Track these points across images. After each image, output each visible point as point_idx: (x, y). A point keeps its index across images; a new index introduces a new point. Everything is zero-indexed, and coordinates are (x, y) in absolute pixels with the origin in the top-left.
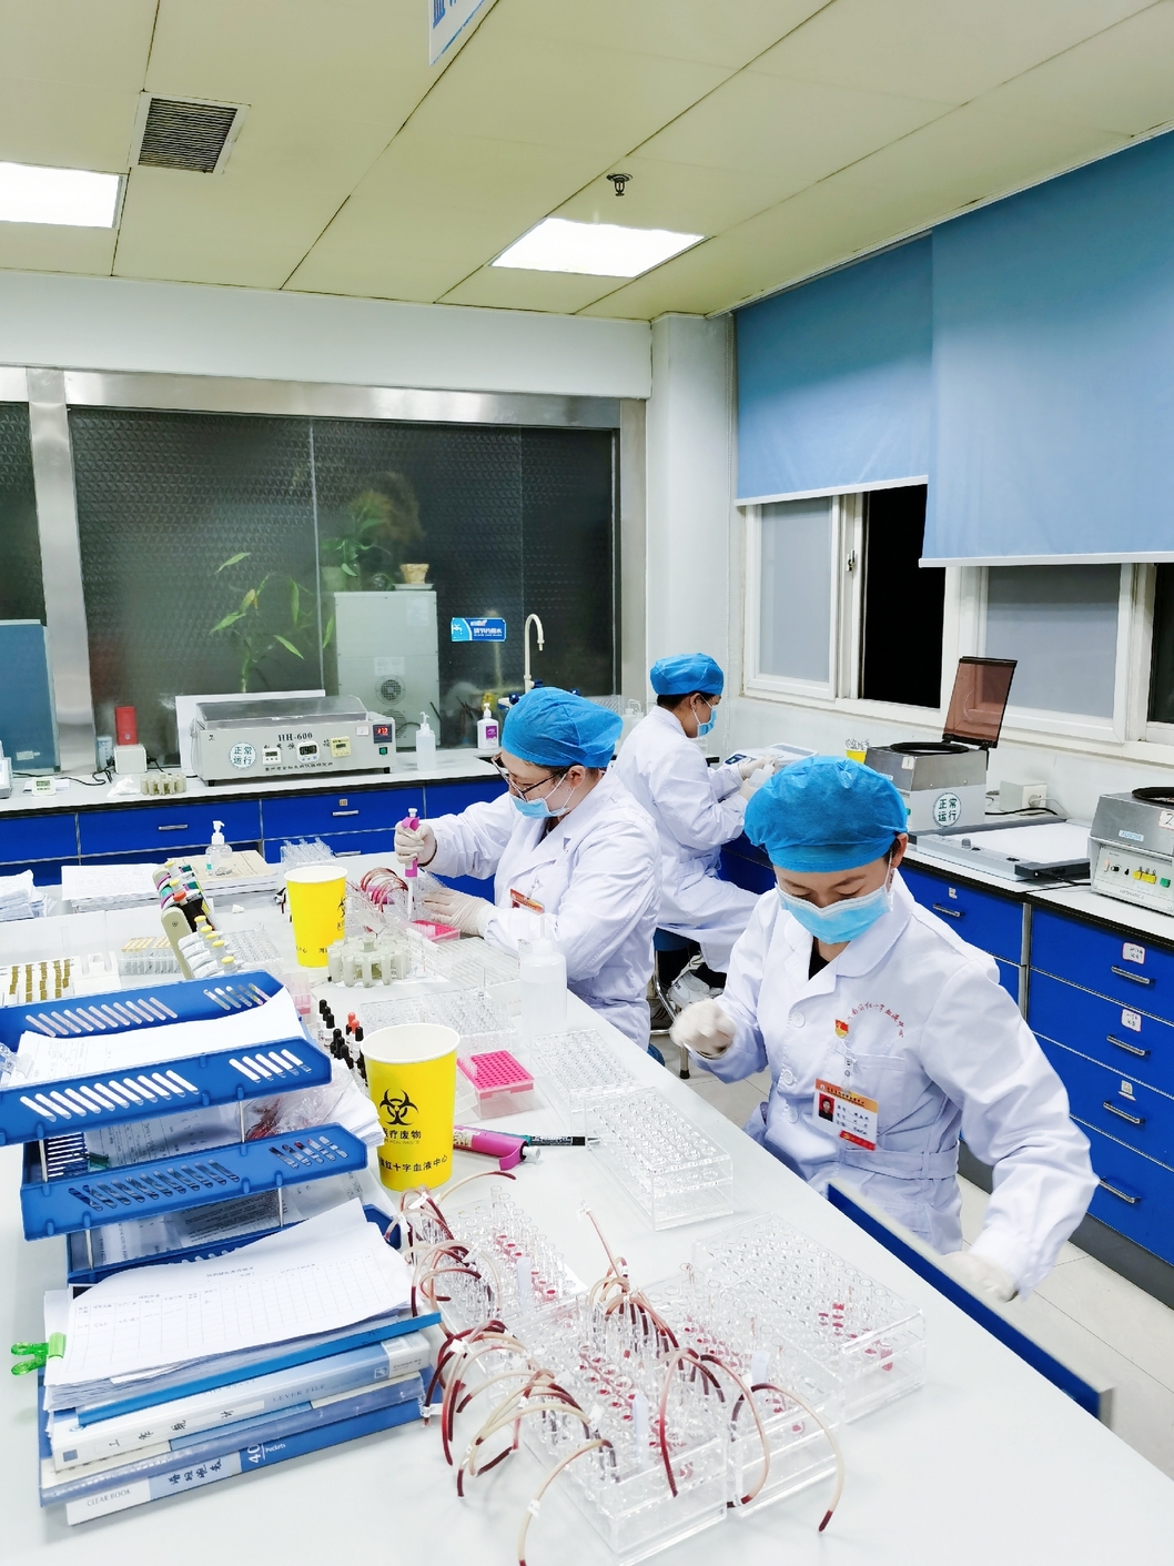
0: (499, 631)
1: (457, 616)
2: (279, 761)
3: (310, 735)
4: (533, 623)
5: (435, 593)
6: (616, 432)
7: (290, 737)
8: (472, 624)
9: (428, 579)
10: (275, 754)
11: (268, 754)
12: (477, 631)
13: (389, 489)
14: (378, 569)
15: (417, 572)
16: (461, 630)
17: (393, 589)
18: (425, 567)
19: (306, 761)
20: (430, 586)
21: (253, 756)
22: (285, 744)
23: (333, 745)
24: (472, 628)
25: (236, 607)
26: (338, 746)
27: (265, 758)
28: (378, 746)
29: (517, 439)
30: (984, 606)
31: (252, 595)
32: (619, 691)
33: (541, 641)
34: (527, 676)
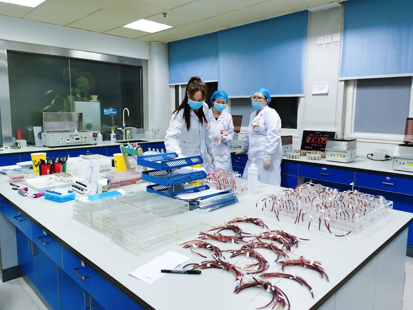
0: (115, 112)
1: (106, 108)
2: (70, 142)
3: (78, 135)
4: (126, 111)
5: (99, 103)
6: (142, 67)
7: (72, 136)
8: (109, 110)
9: (98, 99)
10: (69, 140)
11: (67, 140)
12: (110, 112)
13: (86, 76)
14: (86, 96)
15: (95, 97)
16: (106, 111)
17: (88, 101)
18: (97, 96)
19: (77, 142)
20: (98, 101)
21: (63, 140)
22: (71, 137)
23: (83, 138)
24: (109, 111)
25: (49, 104)
26: (85, 138)
27: (66, 141)
28: (94, 138)
29: (119, 67)
30: (230, 107)
31: (53, 101)
32: (143, 127)
33: (129, 114)
34: (124, 123)
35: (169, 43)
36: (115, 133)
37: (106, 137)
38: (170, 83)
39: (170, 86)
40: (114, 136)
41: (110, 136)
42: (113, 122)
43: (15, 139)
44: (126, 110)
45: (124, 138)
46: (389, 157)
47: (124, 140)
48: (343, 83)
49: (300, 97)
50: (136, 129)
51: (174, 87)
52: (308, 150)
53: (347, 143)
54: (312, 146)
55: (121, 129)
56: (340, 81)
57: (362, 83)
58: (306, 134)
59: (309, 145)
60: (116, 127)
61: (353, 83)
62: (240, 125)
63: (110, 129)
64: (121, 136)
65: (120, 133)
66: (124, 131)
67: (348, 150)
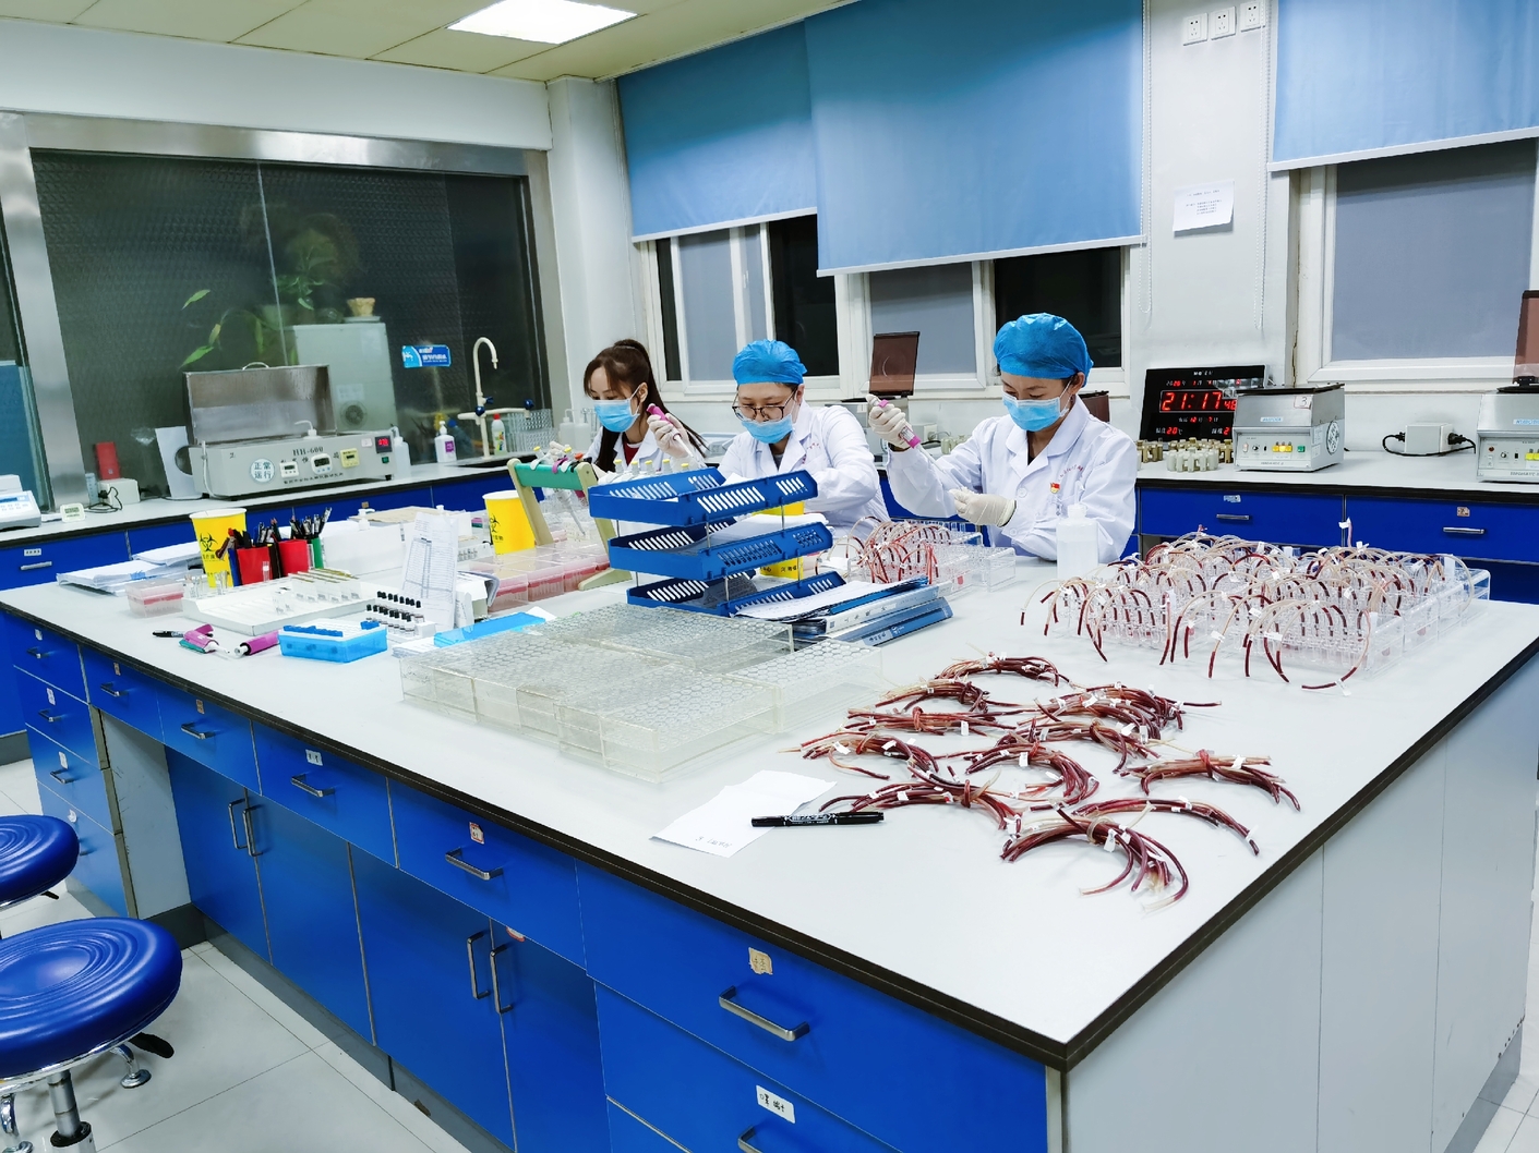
0: (444, 357)
1: (408, 344)
2: (297, 473)
3: (321, 450)
4: (484, 349)
5: (383, 325)
6: (525, 179)
7: (303, 452)
8: (421, 351)
9: (375, 312)
10: (292, 467)
11: (286, 468)
12: (425, 357)
13: (325, 229)
14: (332, 305)
15: (365, 305)
16: (410, 356)
17: (343, 322)
18: (372, 300)
19: (321, 472)
20: (378, 318)
21: (271, 470)
22: (300, 457)
23: (343, 457)
24: (421, 355)
25: (204, 341)
26: (348, 457)
27: (283, 471)
28: (380, 456)
29: (441, 184)
30: (868, 305)
31: (217, 329)
32: (549, 405)
33: (495, 360)
34: (479, 393)
35: (617, 79)
36: (449, 433)
37: (422, 452)
38: (636, 232)
39: (637, 245)
40: (447, 443)
41: (432, 448)
42: (439, 395)
43: (94, 479)
44: (484, 345)
45: (486, 449)
46: (1461, 439)
47: (487, 458)
48: (1285, 181)
49: (1129, 247)
50: (527, 414)
51: (653, 247)
52: (1167, 438)
53: (1309, 398)
54: (1180, 425)
55: (471, 415)
56: (1276, 174)
57: (1354, 179)
58: (1157, 381)
59: (1169, 420)
60: (453, 411)
61: (1319, 179)
62: (910, 369)
63: (432, 420)
64: (474, 442)
65: (468, 433)
66: (481, 422)
67: (1314, 423)
